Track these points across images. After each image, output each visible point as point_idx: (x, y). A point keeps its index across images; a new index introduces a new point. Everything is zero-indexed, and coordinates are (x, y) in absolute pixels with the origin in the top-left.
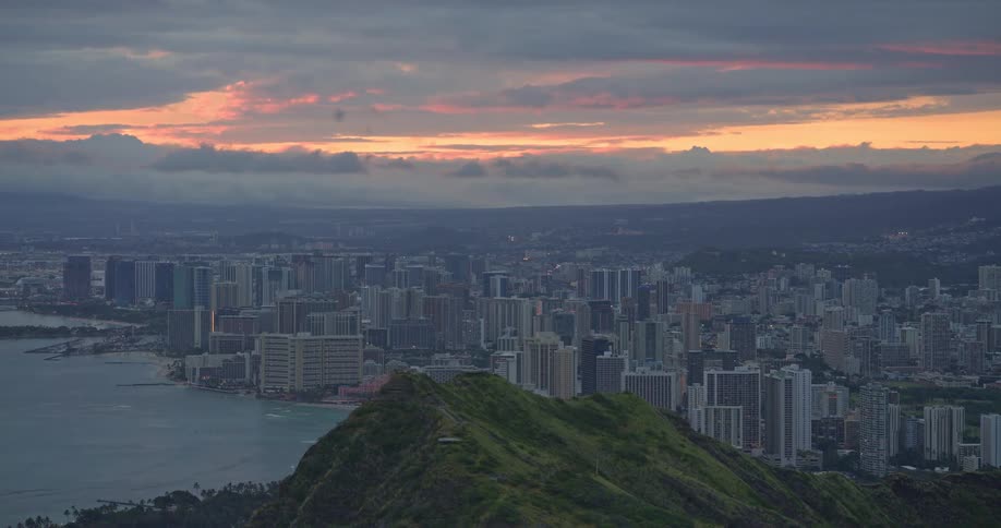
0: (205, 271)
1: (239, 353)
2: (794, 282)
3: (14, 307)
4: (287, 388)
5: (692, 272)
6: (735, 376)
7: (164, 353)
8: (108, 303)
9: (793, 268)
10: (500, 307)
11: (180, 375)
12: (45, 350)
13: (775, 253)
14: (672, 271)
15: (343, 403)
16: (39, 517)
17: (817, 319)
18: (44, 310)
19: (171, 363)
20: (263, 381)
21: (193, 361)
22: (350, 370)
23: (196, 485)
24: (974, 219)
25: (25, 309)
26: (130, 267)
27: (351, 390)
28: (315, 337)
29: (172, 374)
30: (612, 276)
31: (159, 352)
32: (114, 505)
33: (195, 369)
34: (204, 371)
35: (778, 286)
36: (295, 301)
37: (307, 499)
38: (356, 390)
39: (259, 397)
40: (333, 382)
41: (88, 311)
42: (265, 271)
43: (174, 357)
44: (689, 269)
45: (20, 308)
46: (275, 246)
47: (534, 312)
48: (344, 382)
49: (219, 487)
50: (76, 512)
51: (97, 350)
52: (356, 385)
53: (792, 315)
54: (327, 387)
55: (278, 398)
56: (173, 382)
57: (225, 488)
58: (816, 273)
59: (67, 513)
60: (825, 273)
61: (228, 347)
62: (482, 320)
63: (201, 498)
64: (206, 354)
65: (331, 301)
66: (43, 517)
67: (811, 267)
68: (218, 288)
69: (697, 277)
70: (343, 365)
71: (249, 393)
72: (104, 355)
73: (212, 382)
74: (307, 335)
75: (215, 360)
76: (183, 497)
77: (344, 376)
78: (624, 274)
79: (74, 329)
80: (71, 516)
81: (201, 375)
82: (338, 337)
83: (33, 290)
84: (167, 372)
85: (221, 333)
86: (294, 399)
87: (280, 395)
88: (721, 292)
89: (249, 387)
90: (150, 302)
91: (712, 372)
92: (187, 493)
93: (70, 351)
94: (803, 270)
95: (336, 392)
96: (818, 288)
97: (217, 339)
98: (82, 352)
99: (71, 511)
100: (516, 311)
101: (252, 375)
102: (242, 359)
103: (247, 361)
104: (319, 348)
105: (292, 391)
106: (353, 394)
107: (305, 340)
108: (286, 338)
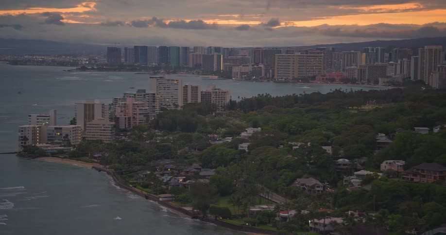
0: (186, 48)
1: (255, 66)
20: (276, 75)
21: (235, 69)
22: (317, 70)
27: (322, 77)
28: (302, 55)
38: (325, 77)
39: (275, 82)
40: (310, 75)
64: (241, 66)
70: (315, 68)
77: (315, 73)
82: (311, 55)
86: (294, 82)
100: (354, 56)
101: (266, 75)
102: (261, 68)
103: (263, 68)
104: (305, 60)
105: (294, 79)
106: (323, 79)
107: (299, 56)
108: (289, 56)
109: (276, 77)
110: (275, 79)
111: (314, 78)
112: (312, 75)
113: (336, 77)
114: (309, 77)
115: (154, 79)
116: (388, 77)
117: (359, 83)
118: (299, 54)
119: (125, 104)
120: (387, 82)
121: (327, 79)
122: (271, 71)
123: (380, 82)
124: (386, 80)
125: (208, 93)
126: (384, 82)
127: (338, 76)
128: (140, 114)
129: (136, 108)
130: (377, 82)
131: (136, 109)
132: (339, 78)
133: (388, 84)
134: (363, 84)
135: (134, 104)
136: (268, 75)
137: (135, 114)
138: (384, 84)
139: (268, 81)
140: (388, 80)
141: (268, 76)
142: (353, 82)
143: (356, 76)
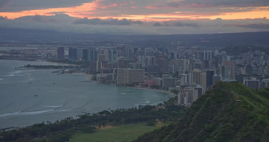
0: (96, 51)
1: (110, 74)
2: (254, 55)
3: (45, 60)
4: (124, 83)
5: (226, 53)
6: (252, 81)
7: (88, 73)
8: (70, 59)
9: (254, 51)
10: (178, 61)
11: (95, 79)
12: (56, 72)
13: (249, 47)
14: (221, 52)
15: (140, 87)
16: (70, 117)
17: (263, 66)
18: (53, 61)
19: (92, 76)
20: (118, 81)
21: (98, 75)
22: (141, 79)
23: (109, 109)
25: (48, 61)
26: (75, 50)
27: (142, 84)
28: (132, 70)
29: (92, 79)
30: (206, 53)
31: (87, 73)
32: (89, 114)
33: (99, 78)
34: (101, 78)
35: (250, 56)
36: (123, 60)
37: (195, 116)
38: (143, 84)
39: (117, 85)
40: (137, 82)
41: (65, 62)
42: (112, 51)
43: (92, 74)
44: (225, 52)
45: (46, 61)
46: (109, 45)
47: (187, 63)
48: (139, 82)
49: (115, 110)
50: (79, 116)
51: (70, 72)
52: (143, 83)
53: (256, 64)
54: (135, 83)
55: (122, 86)
56: (93, 81)
57: (117, 110)
58: (260, 53)
59: (77, 116)
60: (263, 53)
61: (106, 72)
62: (173, 65)
63: (111, 112)
64: (102, 74)
65: (133, 60)
66: (71, 117)
67: (259, 51)
68: (100, 56)
69: (228, 54)
70: (140, 77)
71: (114, 84)
72: (72, 73)
73: (104, 81)
74: (130, 69)
75: (105, 75)
76: (106, 112)
77: (139, 80)
78: (209, 53)
79: (63, 66)
80: (78, 117)
81: (101, 80)
82: (137, 69)
83: (49, 56)
84: (90, 78)
85: (104, 68)
86: (126, 86)
87: (123, 85)
88: (235, 58)
89: (114, 83)
90: (81, 59)
91: (246, 80)
92: (107, 111)
93: (63, 72)
94: (257, 52)
95: (137, 84)
96: (262, 57)
97: (103, 70)
98: (66, 72)
99: (78, 115)
100: (182, 63)
101: (114, 80)
103: (113, 76)
104: (133, 73)
105: (126, 84)
107: (129, 70)
108: (124, 70)
110: (117, 84)
116: (174, 86)
117: (160, 88)
124: (172, 88)
126: (171, 90)
127: (151, 83)
130: (168, 89)
132: (151, 84)
134: (162, 89)
140: (174, 88)
142: (157, 87)
143: (159, 84)
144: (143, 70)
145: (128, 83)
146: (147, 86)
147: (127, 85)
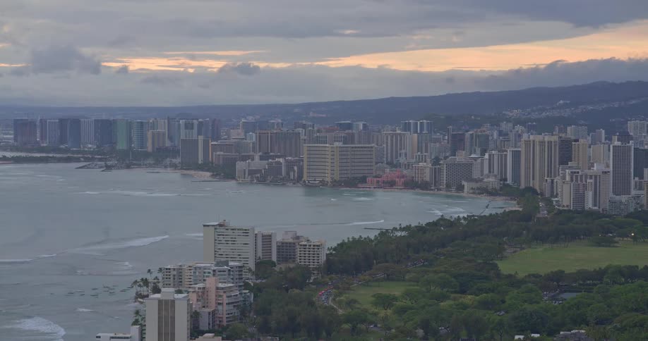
0: (141, 123)
1: (270, 160)
4: (328, 179)
20: (305, 176)
21: (242, 165)
22: (367, 168)
24: (561, 102)
27: (376, 179)
28: (345, 146)
30: (416, 125)
33: (245, 171)
34: (252, 173)
38: (380, 179)
39: (305, 186)
40: (357, 175)
42: (182, 122)
47: (412, 141)
48: (367, 175)
52: (378, 177)
54: (354, 179)
60: (520, 128)
70: (363, 164)
77: (364, 171)
78: (421, 124)
81: (249, 175)
82: (358, 146)
86: (335, 186)
87: (323, 184)
90: (90, 146)
100: (401, 140)
101: (288, 174)
102: (279, 163)
103: (283, 164)
104: (349, 153)
105: (333, 181)
106: (378, 182)
107: (340, 147)
108: (326, 147)
109: (305, 178)
110: (304, 181)
111: (363, 180)
112: (361, 175)
113: (397, 180)
114: (356, 178)
115: (211, 227)
116: (476, 181)
117: (432, 188)
118: (340, 144)
119: (204, 288)
120: (478, 189)
121: (384, 182)
122: (296, 168)
123: (466, 187)
124: (474, 185)
125: (287, 243)
126: (472, 188)
127: (399, 178)
128: (228, 304)
129: (222, 294)
130: (460, 188)
131: (221, 296)
132: (402, 180)
133: (477, 191)
134: (439, 190)
135: (217, 288)
136: (292, 174)
137: (219, 304)
138: (471, 191)
139: (294, 184)
140: (478, 185)
141: (292, 177)
142: (424, 186)
143: (427, 178)
144: (372, 147)
145: (337, 177)
146: (391, 184)
147: (337, 184)
